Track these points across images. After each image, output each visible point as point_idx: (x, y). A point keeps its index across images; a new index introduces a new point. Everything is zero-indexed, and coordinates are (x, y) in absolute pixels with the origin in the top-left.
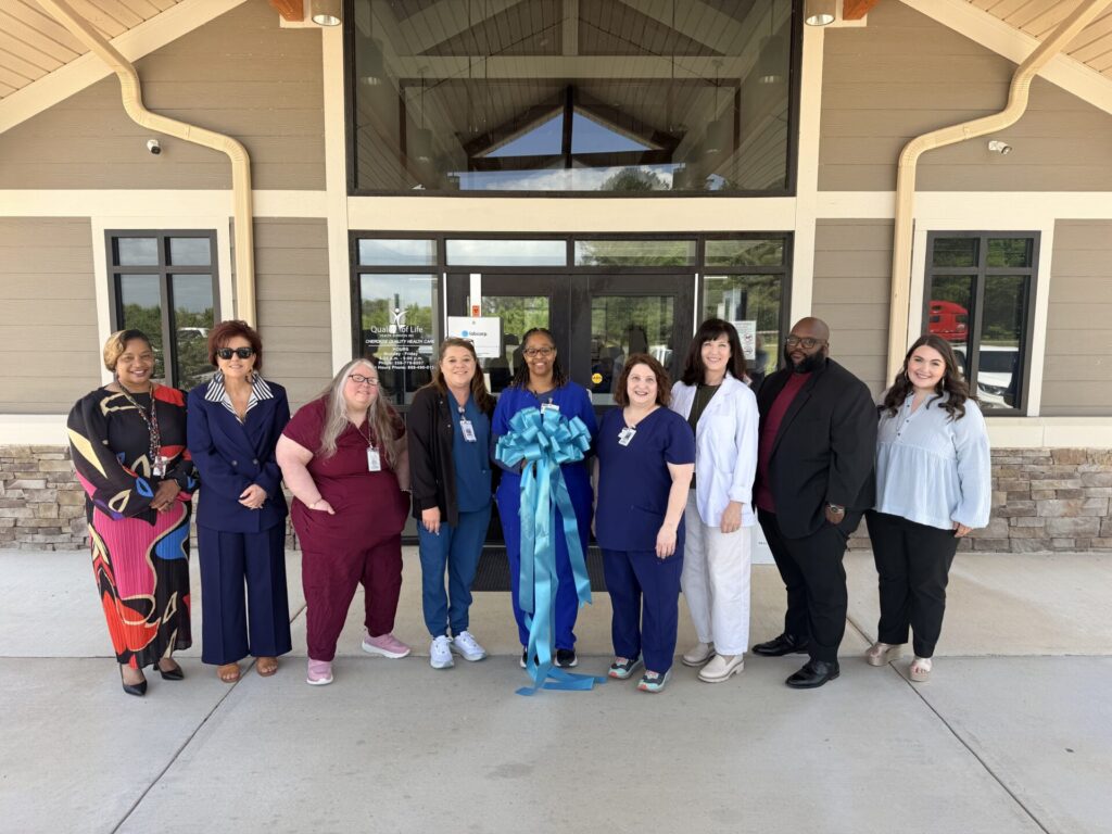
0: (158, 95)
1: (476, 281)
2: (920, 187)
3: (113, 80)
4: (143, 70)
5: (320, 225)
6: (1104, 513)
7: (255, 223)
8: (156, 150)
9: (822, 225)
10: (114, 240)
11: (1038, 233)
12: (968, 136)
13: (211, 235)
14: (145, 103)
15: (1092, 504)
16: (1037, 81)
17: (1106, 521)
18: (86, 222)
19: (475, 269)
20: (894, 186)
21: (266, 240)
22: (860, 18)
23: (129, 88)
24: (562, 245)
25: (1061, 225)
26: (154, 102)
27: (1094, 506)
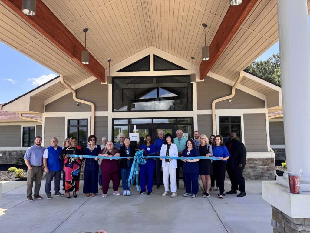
0: (79, 95)
1: (135, 126)
2: (216, 108)
3: (71, 93)
4: (77, 91)
5: (107, 117)
6: (260, 171)
7: (95, 117)
8: (78, 105)
9: (199, 116)
10: (69, 120)
11: (240, 117)
12: (224, 99)
13: (87, 119)
14: (77, 97)
15: (258, 169)
16: (236, 89)
17: (261, 173)
18: (64, 118)
19: (135, 124)
20: (211, 109)
21: (97, 120)
22: (203, 80)
23: (74, 95)
24: (151, 120)
25: (245, 115)
26: (78, 97)
27: (258, 170)
